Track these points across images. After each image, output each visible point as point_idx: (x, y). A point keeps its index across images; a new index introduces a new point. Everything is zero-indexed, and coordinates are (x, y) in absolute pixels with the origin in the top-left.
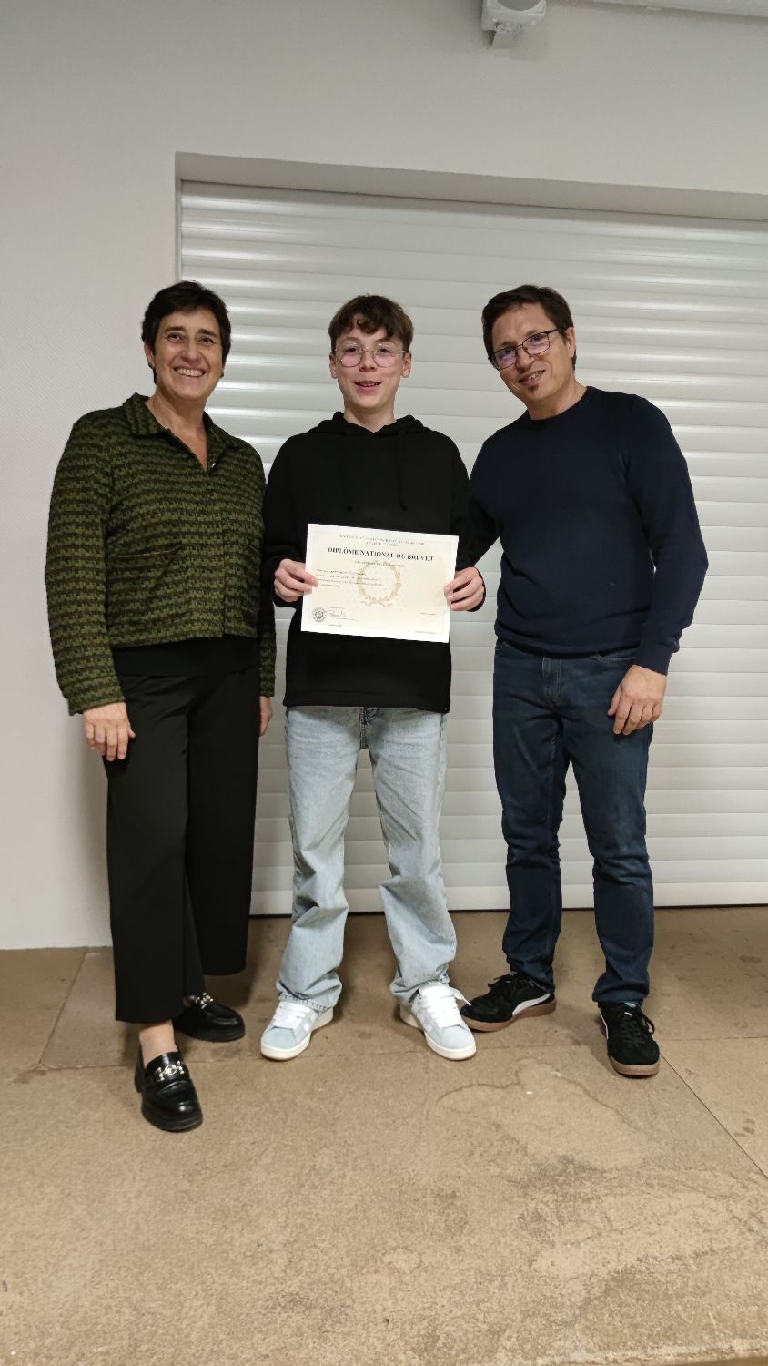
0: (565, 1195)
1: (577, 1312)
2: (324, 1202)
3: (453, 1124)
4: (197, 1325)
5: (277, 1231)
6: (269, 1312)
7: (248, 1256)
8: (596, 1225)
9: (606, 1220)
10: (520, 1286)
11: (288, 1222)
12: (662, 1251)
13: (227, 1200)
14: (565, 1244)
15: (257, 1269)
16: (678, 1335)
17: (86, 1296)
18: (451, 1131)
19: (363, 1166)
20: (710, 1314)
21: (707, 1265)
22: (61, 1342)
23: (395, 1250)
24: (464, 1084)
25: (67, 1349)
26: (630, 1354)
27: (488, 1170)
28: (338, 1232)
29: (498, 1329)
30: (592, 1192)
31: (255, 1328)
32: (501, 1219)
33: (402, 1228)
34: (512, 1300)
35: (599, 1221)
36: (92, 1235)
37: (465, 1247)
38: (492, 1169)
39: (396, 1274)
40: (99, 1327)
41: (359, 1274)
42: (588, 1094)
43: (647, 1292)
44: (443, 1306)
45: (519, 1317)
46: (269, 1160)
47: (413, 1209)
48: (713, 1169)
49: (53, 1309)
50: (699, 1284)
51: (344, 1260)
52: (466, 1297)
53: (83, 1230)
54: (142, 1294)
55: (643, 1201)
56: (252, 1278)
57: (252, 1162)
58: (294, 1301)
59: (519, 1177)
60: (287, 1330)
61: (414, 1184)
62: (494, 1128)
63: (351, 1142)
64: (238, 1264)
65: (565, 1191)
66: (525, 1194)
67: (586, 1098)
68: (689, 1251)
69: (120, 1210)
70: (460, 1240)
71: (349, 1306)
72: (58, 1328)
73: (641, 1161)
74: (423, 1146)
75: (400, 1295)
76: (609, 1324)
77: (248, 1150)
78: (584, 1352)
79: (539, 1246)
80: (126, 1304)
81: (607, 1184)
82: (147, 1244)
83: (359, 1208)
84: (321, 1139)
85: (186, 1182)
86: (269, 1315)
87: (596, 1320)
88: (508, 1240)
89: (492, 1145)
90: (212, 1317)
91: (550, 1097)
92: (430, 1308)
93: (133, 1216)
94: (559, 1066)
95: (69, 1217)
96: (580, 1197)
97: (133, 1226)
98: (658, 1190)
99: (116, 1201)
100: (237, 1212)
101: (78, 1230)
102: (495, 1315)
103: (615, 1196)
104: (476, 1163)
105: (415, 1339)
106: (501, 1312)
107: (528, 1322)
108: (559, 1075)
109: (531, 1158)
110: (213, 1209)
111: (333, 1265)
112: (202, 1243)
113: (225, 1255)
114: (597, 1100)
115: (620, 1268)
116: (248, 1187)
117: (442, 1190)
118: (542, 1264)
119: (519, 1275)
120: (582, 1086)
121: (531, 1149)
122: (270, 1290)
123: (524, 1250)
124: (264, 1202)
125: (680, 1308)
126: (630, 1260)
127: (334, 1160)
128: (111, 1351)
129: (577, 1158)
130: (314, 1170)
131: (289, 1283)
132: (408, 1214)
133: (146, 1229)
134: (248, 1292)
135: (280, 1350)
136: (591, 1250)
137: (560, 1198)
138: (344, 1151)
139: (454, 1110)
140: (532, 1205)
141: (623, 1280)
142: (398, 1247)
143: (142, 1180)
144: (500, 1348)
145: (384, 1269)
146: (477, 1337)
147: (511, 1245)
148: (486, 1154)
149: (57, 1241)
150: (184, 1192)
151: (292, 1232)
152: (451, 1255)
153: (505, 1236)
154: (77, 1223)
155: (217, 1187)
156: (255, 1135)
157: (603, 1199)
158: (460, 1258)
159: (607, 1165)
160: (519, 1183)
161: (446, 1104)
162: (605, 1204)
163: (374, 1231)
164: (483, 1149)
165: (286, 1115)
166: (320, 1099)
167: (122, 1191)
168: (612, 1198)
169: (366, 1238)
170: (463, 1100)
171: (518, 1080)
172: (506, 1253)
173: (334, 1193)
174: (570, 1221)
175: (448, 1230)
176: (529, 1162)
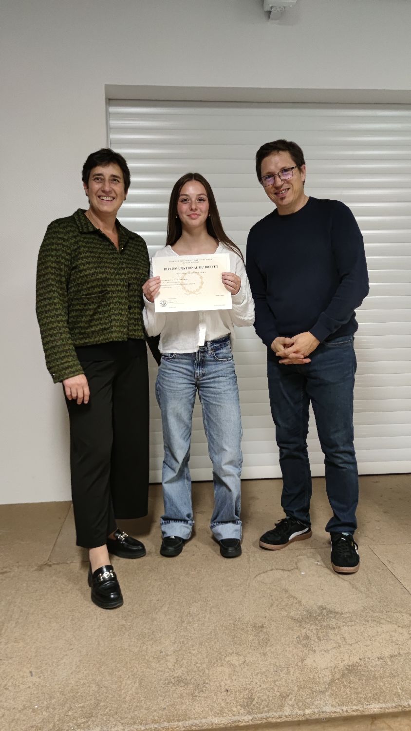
0: (321, 626)
1: (327, 686)
2: (195, 630)
3: (262, 589)
4: (129, 693)
5: (170, 645)
6: (166, 686)
7: (155, 658)
8: (338, 641)
9: (343, 639)
10: (297, 672)
11: (176, 640)
12: (373, 655)
13: (145, 629)
14: (321, 651)
15: (160, 665)
16: (380, 698)
17: (72, 678)
18: (261, 593)
19: (215, 612)
20: (398, 687)
21: (397, 661)
22: (60, 702)
23: (231, 655)
24: (268, 569)
25: (63, 705)
26: (355, 708)
27: (280, 613)
28: (202, 645)
29: (285, 695)
30: (336, 624)
31: (159, 694)
32: (287, 638)
33: (236, 643)
34: (292, 680)
35: (340, 639)
36: (76, 648)
37: (268, 653)
38: (283, 613)
39: (232, 667)
40: (79, 694)
41: (213, 666)
43: (364, 676)
44: (256, 683)
45: (296, 689)
46: (166, 609)
47: (241, 634)
48: (400, 612)
49: (56, 685)
50: (393, 672)
51: (205, 659)
52: (269, 679)
53: (71, 645)
54: (101, 677)
55: (363, 629)
56: (157, 669)
57: (157, 610)
58: (179, 680)
59: (297, 617)
60: (175, 695)
62: (284, 592)
63: (209, 600)
64: (150, 662)
65: (321, 624)
66: (300, 626)
67: (333, 576)
68: (387, 654)
69: (90, 635)
70: (266, 649)
71: (207, 683)
72: (58, 695)
73: (362, 608)
74: (247, 601)
75: (234, 678)
76: (344, 692)
77: (155, 604)
78: (330, 706)
79: (307, 653)
80: (92, 682)
81: (344, 620)
82: (103, 652)
83: (213, 634)
84: (193, 598)
85: (124, 621)
86: (166, 688)
87: (337, 690)
88: (291, 649)
89: (283, 600)
90: (137, 689)
91: (314, 575)
92: (250, 684)
93: (96, 638)
94: (319, 560)
95: (63, 638)
96: (329, 627)
97: (97, 643)
98: (372, 623)
99: (88, 630)
101: (69, 645)
102: (284, 687)
103: (348, 626)
104: (274, 610)
105: (242, 700)
106: (287, 686)
107: (301, 691)
108: (319, 563)
109: (304, 607)
110: (137, 634)
111: (199, 662)
112: (132, 651)
113: (143, 657)
115: (350, 664)
116: (155, 622)
117: (256, 624)
118: (308, 662)
119: (297, 667)
121: (304, 602)
122: (167, 675)
123: (299, 654)
124: (164, 630)
125: (382, 684)
126: (355, 659)
127: (200, 609)
128: (86, 706)
129: (328, 607)
130: (190, 614)
131: (176, 671)
132: (239, 636)
133: (103, 644)
134: (155, 676)
135: (172, 706)
136: (335, 654)
137: (319, 628)
138: (205, 604)
139: (263, 583)
140: (304, 631)
141: (351, 670)
142: (233, 653)
144: (286, 704)
145: (226, 664)
146: (274, 699)
147: (292, 652)
148: (279, 605)
149: (58, 651)
150: (122, 625)
151: (178, 646)
152: (261, 657)
153: (289, 647)
154: (68, 641)
155: (139, 623)
156: (159, 596)
157: (342, 628)
158: (266, 658)
159: (344, 611)
160: (297, 620)
161: (258, 579)
162: (343, 631)
163: (221, 645)
164: (278, 603)
165: (175, 586)
166: (192, 577)
167: (91, 625)
168: (347, 628)
169: (217, 649)
170: (268, 577)
171: (297, 567)
172: (290, 656)
173: (200, 625)
174: (324, 639)
175: (259, 644)
176: (303, 609)
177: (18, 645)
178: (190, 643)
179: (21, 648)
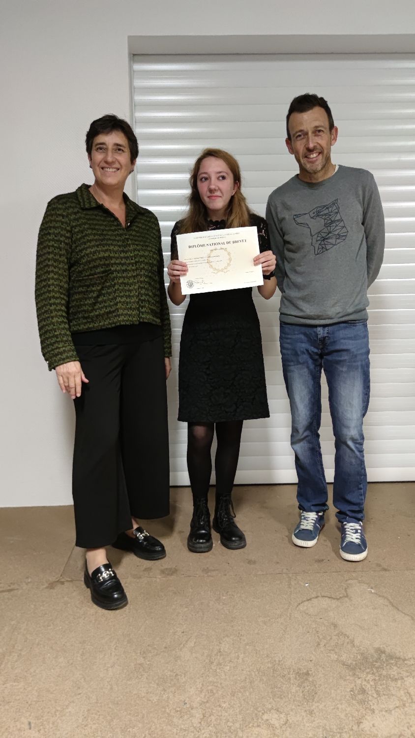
0: (380, 676)
2: (226, 675)
3: (306, 623)
5: (196, 694)
7: (178, 711)
8: (402, 698)
9: (408, 695)
11: (203, 688)
13: (166, 671)
14: (382, 711)
15: (183, 721)
18: (305, 628)
19: (250, 651)
23: (270, 711)
24: (313, 596)
27: (329, 656)
28: (234, 696)
30: (398, 674)
32: (339, 691)
33: (275, 696)
35: (403, 695)
36: (84, 692)
37: (315, 711)
38: (332, 655)
39: (271, 728)
41: (248, 727)
42: (393, 606)
46: (192, 644)
47: (282, 682)
51: (238, 716)
53: (79, 688)
56: (180, 727)
57: (182, 646)
59: (349, 662)
61: (282, 664)
62: (332, 627)
63: (243, 634)
64: (171, 716)
65: (380, 673)
66: (354, 674)
67: (391, 608)
69: (102, 675)
70: (312, 705)
74: (288, 638)
77: (180, 637)
79: (364, 712)
81: (407, 669)
82: (117, 699)
83: (248, 681)
84: (224, 631)
85: (142, 658)
88: (343, 706)
89: (331, 639)
91: (367, 606)
93: (109, 680)
94: (373, 586)
95: (71, 679)
96: (390, 678)
97: (109, 687)
99: (100, 669)
100: (172, 680)
101: (76, 688)
103: (413, 677)
104: (321, 651)
108: (373, 591)
109: (357, 649)
110: (157, 677)
111: (231, 720)
112: (150, 700)
113: (163, 710)
114: (398, 610)
116: (179, 662)
117: (300, 669)
118: (366, 725)
119: (351, 733)
120: (388, 600)
121: (357, 643)
123: (355, 715)
124: (189, 673)
127: (232, 646)
129: (387, 650)
130: (220, 652)
132: (279, 686)
133: (116, 689)
136: (399, 716)
137: (377, 678)
138: (239, 639)
139: (307, 614)
140: (359, 682)
142: (273, 709)
143: (116, 655)
145: (263, 724)
147: (346, 710)
148: (327, 645)
149: (63, 695)
150: (140, 664)
151: (205, 695)
152: (307, 716)
153: (341, 704)
154: (76, 683)
155: (160, 661)
156: (185, 627)
157: (406, 679)
158: (313, 718)
159: (407, 655)
160: (350, 666)
161: (301, 609)
162: (407, 683)
163: (257, 697)
164: (326, 641)
165: (203, 614)
166: (224, 604)
167: (104, 662)
168: (411, 679)
169: (252, 702)
170: (312, 607)
171: (347, 594)
172: (342, 716)
173: (232, 668)
174: (384, 694)
175: (304, 698)
176: (356, 652)
177: (18, 686)
178: (220, 693)
179: (21, 690)
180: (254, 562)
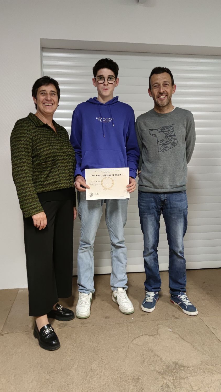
0: (176, 377)
2: (95, 383)
3: (137, 350)
9: (190, 386)
13: (62, 382)
18: (136, 353)
19: (107, 368)
24: (140, 334)
27: (149, 368)
30: (185, 375)
32: (155, 387)
35: (188, 387)
38: (151, 367)
42: (181, 338)
46: (76, 366)
47: (125, 384)
55: (202, 378)
57: (70, 367)
59: (160, 370)
61: (125, 374)
62: (151, 352)
63: (103, 358)
65: (176, 375)
66: (163, 377)
67: (181, 339)
73: (200, 363)
74: (128, 359)
77: (69, 363)
81: (190, 372)
83: (107, 385)
84: (94, 358)
85: (48, 376)
89: (150, 358)
91: (168, 339)
94: (171, 328)
96: (181, 378)
98: (207, 374)
99: (25, 383)
100: (65, 387)
103: (193, 376)
104: (145, 365)
108: (171, 330)
110: (57, 386)
116: (69, 377)
117: (134, 376)
120: (179, 335)
121: (164, 359)
124: (74, 382)
127: (98, 366)
129: (179, 362)
130: (91, 370)
132: (123, 386)
137: (174, 378)
138: (101, 362)
139: (138, 345)
140: (165, 381)
143: (34, 375)
148: (148, 362)
150: (47, 380)
155: (59, 377)
156: (72, 356)
157: (189, 378)
159: (189, 364)
160: (160, 373)
161: (134, 342)
162: (190, 380)
164: (147, 360)
165: (82, 349)
166: (93, 342)
167: (27, 379)
168: (192, 377)
170: (140, 341)
171: (158, 333)
173: (98, 378)
174: (179, 387)
176: (163, 364)
180: (109, 318)
